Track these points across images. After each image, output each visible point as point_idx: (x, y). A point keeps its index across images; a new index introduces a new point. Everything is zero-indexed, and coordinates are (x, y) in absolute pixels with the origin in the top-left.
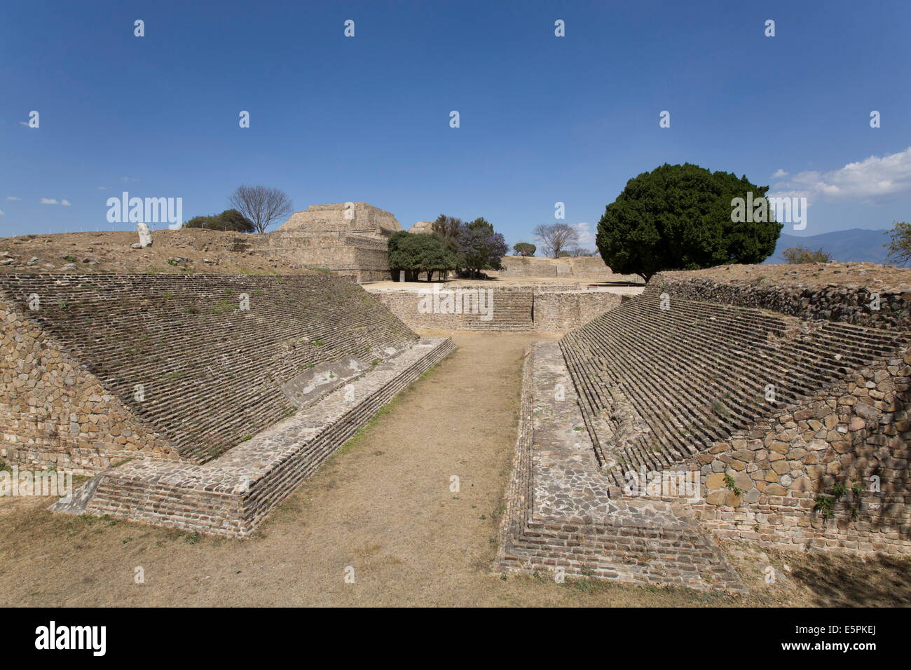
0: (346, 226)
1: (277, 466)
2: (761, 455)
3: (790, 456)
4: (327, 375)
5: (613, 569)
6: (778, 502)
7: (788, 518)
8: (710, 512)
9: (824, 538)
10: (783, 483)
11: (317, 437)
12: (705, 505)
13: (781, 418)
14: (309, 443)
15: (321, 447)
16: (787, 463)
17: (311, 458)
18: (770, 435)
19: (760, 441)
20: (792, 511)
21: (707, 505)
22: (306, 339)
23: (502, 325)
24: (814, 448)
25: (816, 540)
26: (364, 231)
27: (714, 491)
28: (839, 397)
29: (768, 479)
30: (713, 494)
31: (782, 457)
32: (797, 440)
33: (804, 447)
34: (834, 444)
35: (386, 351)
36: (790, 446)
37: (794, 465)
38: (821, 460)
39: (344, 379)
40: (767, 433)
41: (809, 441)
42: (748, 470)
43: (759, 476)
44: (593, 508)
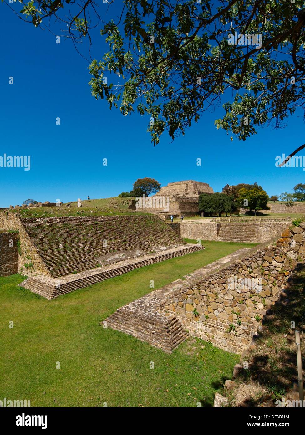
0: (183, 191)
1: (73, 282)
2: (205, 298)
3: (217, 301)
4: (121, 255)
5: (132, 332)
6: (214, 323)
7: (218, 332)
8: (188, 322)
9: (236, 347)
10: (215, 314)
11: (95, 275)
12: (186, 318)
13: (212, 282)
14: (90, 277)
15: (96, 279)
16: (216, 304)
17: (89, 282)
18: (208, 290)
19: (205, 291)
20: (220, 329)
21: (187, 318)
22: (119, 241)
23: (238, 239)
24: (227, 298)
25: (232, 347)
26: (191, 194)
27: (189, 312)
28: (236, 274)
29: (209, 310)
30: (188, 313)
31: (214, 301)
32: (220, 293)
33: (223, 297)
34: (235, 298)
35: (160, 248)
36: (217, 296)
37: (219, 305)
38: (231, 305)
39: (129, 257)
40: (207, 288)
41: (224, 295)
42: (200, 305)
43: (205, 309)
44: (144, 310)
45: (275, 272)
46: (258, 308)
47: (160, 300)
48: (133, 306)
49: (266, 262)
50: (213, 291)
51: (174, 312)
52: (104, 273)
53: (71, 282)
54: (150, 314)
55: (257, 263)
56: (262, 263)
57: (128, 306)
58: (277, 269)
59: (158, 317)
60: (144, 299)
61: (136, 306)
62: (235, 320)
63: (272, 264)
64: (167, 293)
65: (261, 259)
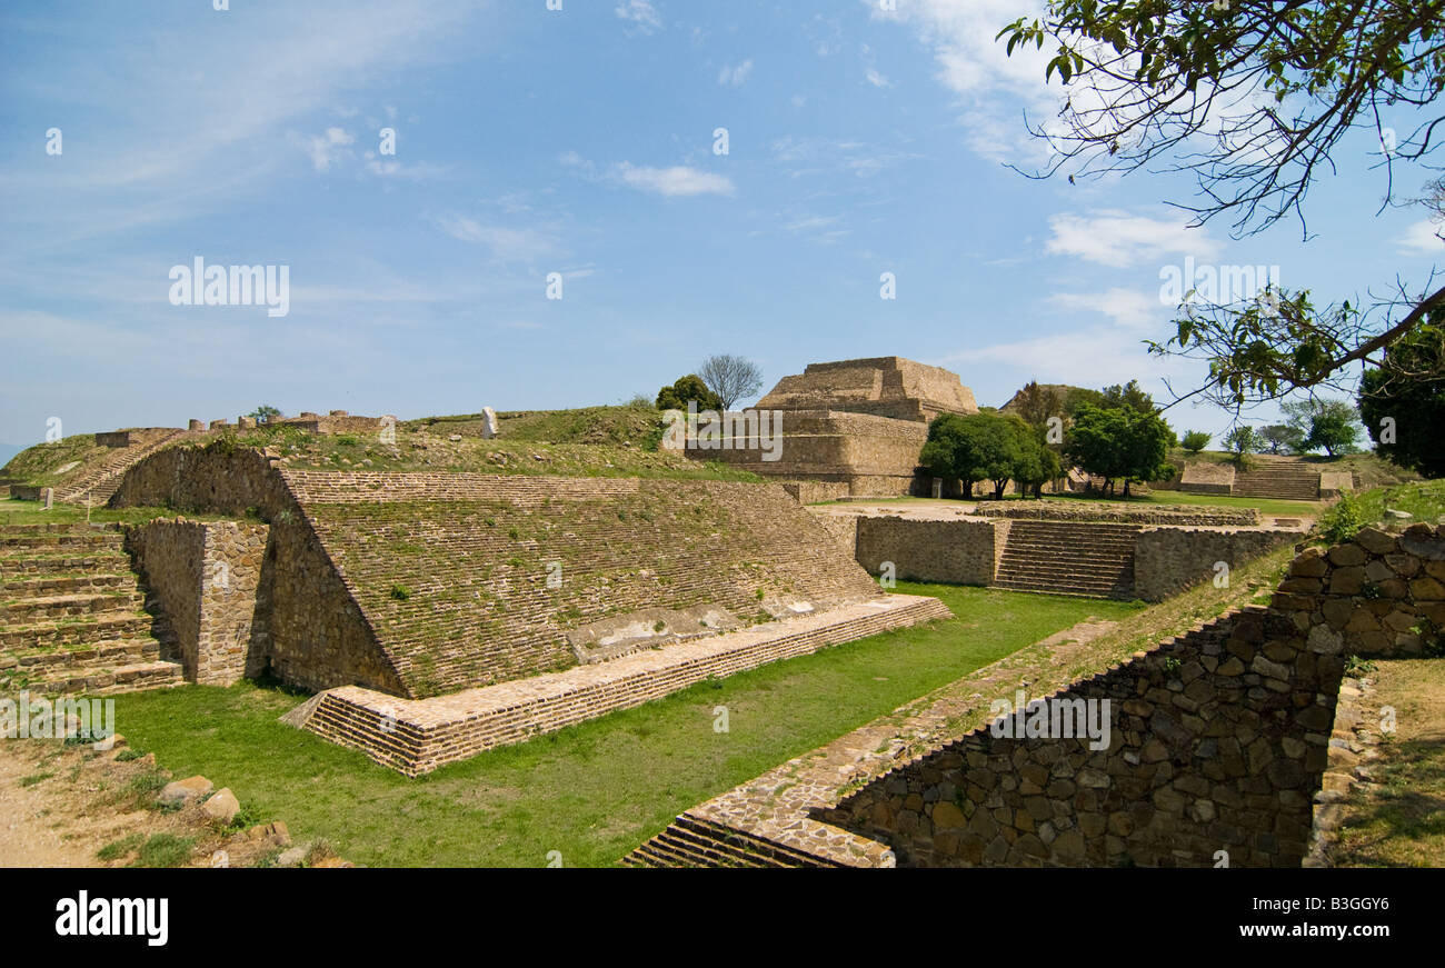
1: (488, 714)
2: (1008, 782)
3: (1051, 791)
4: (652, 626)
10: (1042, 835)
11: (565, 695)
14: (548, 699)
15: (568, 709)
16: (1047, 802)
19: (1007, 757)
21: (936, 853)
22: (644, 572)
24: (1088, 783)
27: (943, 831)
28: (1122, 700)
29: (1020, 825)
30: (943, 834)
31: (1039, 790)
32: (1061, 764)
33: (1071, 779)
34: (1119, 782)
35: (790, 606)
36: (1050, 774)
37: (1058, 807)
38: (1101, 806)
39: (679, 635)
40: (1016, 746)
41: (1080, 770)
42: (990, 804)
43: (1007, 818)
44: (774, 820)
45: (1262, 695)
46: (1199, 815)
47: (826, 787)
48: (735, 807)
49: (1234, 662)
50: (1038, 756)
51: (889, 827)
52: (597, 687)
53: (481, 716)
54: (801, 835)
55: (1201, 664)
56: (1220, 664)
57: (715, 805)
58: (1270, 684)
59: (831, 845)
60: (767, 782)
61: (744, 806)
62: (1112, 859)
63: (1255, 667)
64: (848, 766)
65: (1216, 649)
